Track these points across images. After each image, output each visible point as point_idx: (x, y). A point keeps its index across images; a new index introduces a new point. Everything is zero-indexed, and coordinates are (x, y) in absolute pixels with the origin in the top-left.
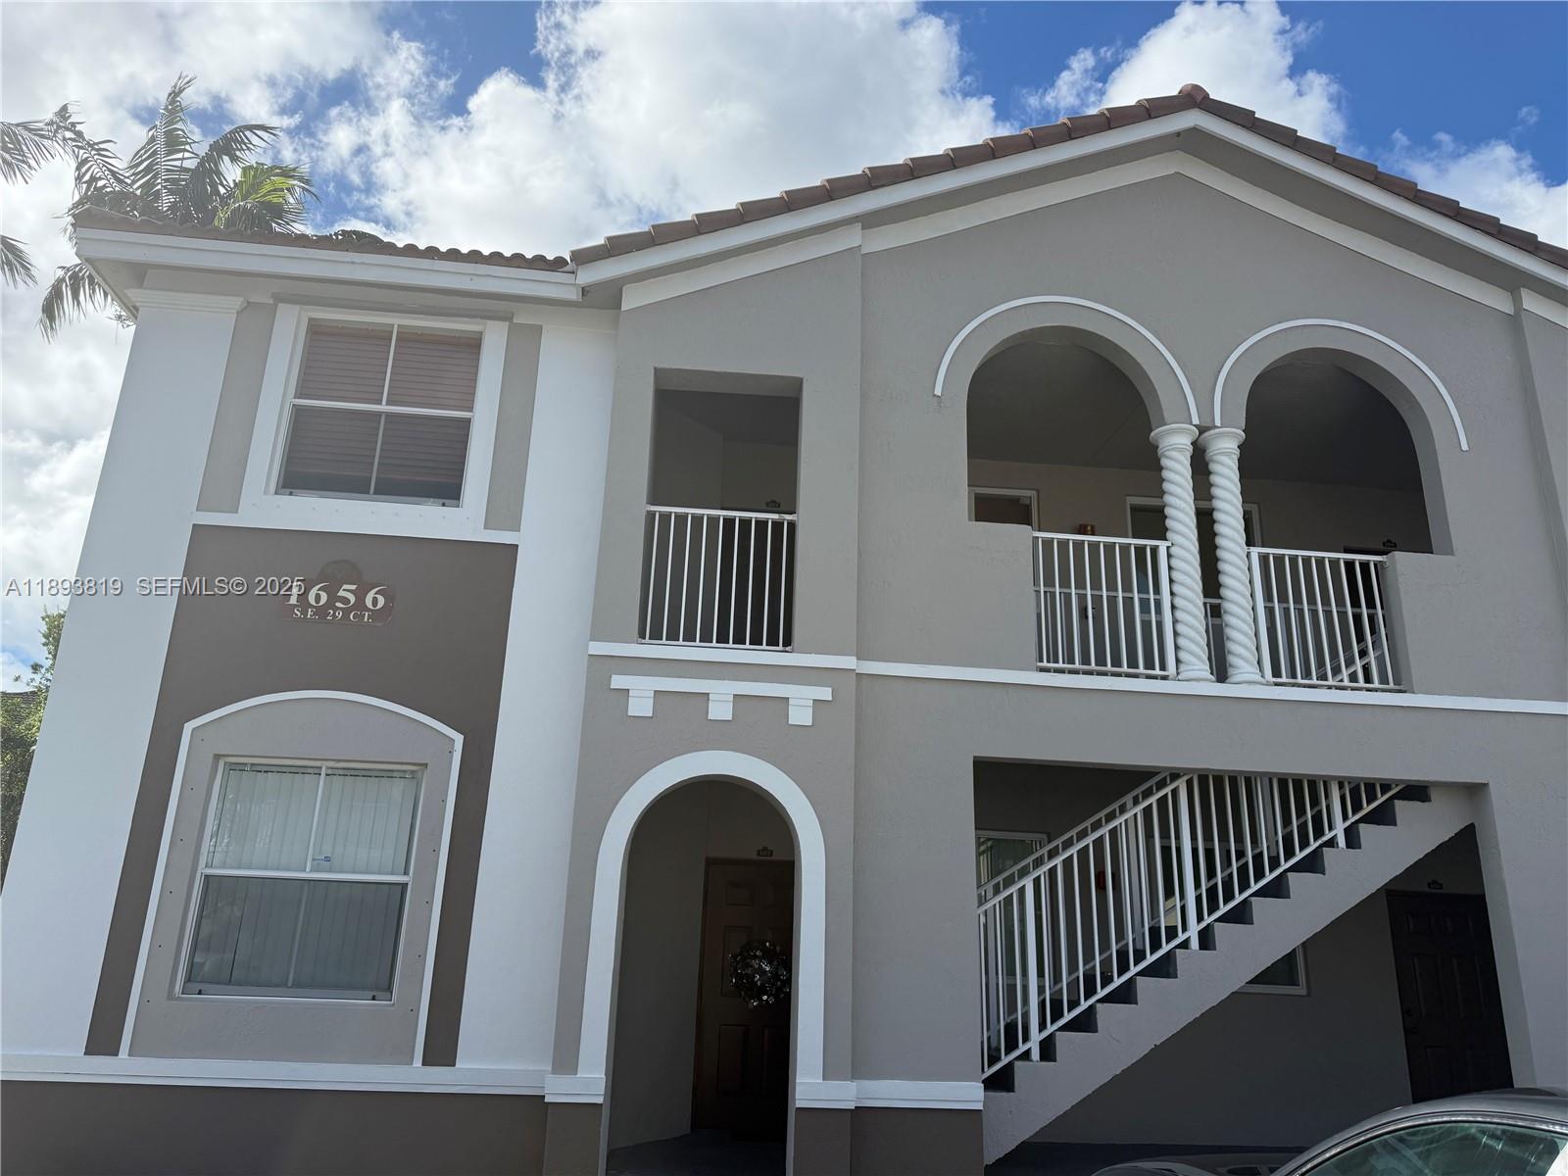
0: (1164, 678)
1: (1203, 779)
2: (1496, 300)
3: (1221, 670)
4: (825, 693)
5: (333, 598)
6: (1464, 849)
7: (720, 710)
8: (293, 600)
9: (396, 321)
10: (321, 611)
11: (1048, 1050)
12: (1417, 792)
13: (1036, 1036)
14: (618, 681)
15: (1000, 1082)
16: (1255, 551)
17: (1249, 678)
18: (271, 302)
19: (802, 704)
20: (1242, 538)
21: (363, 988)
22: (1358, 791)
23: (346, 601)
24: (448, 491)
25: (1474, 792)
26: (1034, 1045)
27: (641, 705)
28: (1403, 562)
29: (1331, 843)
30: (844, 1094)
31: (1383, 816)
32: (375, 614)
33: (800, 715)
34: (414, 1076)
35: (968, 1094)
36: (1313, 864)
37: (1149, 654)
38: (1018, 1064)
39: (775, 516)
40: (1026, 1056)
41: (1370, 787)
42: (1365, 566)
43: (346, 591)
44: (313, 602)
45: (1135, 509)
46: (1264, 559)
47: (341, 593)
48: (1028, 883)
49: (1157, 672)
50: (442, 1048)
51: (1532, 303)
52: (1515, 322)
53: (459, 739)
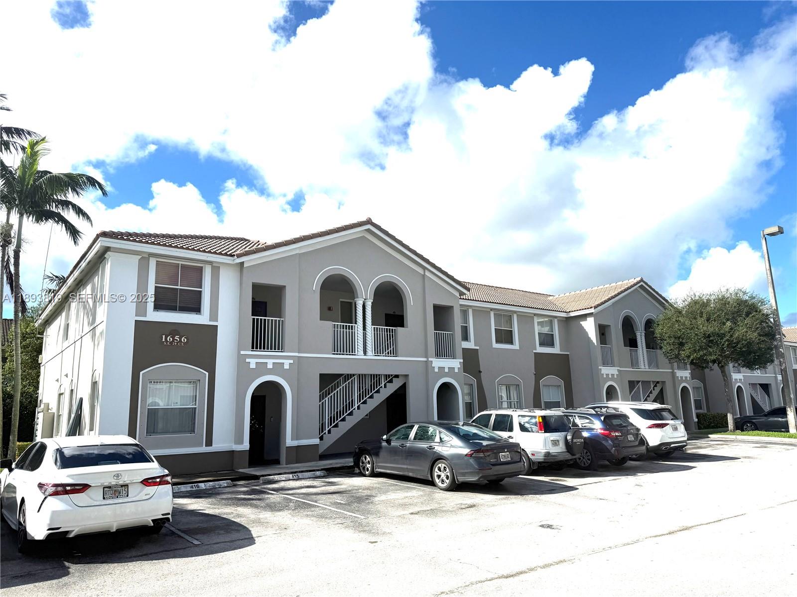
0: (355, 355)
1: (359, 375)
2: (421, 271)
3: (365, 352)
4: (292, 361)
5: (174, 339)
6: (403, 388)
7: (270, 366)
8: (164, 340)
9: (180, 263)
10: (171, 343)
11: (329, 432)
12: (397, 376)
13: (327, 429)
14: (248, 360)
15: (321, 438)
16: (373, 327)
17: (371, 355)
18: (147, 256)
19: (287, 364)
20: (371, 324)
21: (189, 431)
22: (386, 376)
23: (177, 340)
24: (197, 310)
25: (407, 376)
26: (327, 431)
27: (253, 366)
28: (399, 329)
29: (381, 387)
30: (295, 443)
31: (391, 381)
32: (184, 343)
33: (286, 367)
34: (204, 449)
35: (317, 441)
36: (378, 392)
37: (352, 350)
38: (324, 435)
39: (279, 319)
40: (325, 433)
41: (389, 375)
42: (392, 329)
43: (177, 338)
44: (168, 340)
45: (341, 302)
46: (374, 328)
47: (176, 338)
48: (327, 399)
49: (354, 353)
50: (209, 443)
51: (427, 274)
52: (424, 276)
53: (207, 374)
